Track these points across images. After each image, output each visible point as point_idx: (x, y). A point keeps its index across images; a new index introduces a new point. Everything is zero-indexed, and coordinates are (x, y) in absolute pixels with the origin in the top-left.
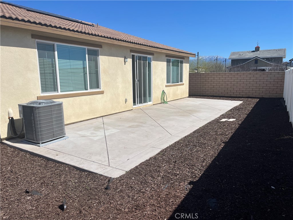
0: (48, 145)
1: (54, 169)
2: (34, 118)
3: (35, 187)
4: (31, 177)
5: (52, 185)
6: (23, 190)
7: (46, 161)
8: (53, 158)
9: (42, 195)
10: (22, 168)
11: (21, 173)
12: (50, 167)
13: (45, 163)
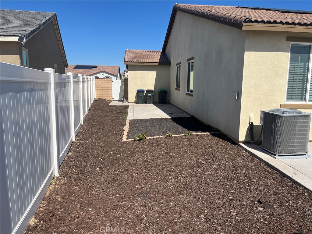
0: (284, 159)
1: (290, 189)
2: (275, 127)
3: (268, 200)
4: (264, 188)
5: (287, 206)
6: (255, 198)
7: (282, 177)
8: (291, 176)
9: (275, 212)
10: (256, 175)
11: (255, 181)
12: (285, 185)
13: (280, 178)
